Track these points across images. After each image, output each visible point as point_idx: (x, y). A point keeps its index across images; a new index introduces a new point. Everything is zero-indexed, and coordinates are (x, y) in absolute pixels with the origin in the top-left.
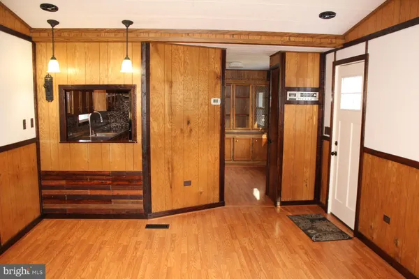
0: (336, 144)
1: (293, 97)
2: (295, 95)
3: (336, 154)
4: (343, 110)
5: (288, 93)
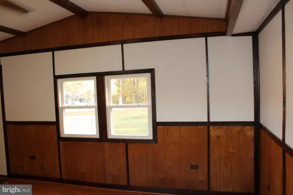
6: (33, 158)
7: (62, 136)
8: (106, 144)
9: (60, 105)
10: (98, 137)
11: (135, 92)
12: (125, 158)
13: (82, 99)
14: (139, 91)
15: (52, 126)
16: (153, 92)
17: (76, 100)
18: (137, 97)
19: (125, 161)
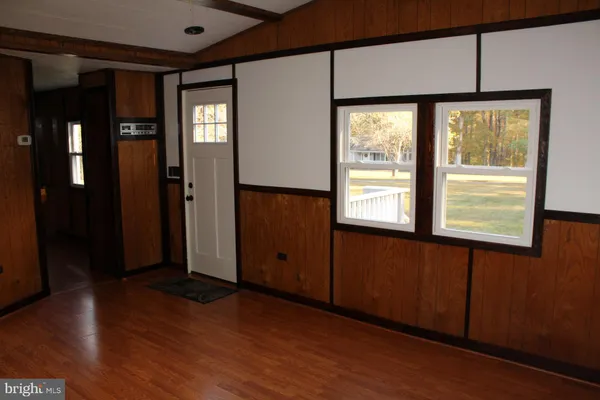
0: (191, 185)
1: (126, 131)
2: (129, 128)
3: (190, 198)
4: (196, 143)
5: (122, 125)
6: (282, 257)
7: (340, 220)
8: (428, 247)
9: (341, 159)
10: (412, 229)
11: (491, 146)
12: (465, 281)
13: (378, 154)
14: (500, 144)
15: (322, 199)
16: (544, 143)
17: (366, 155)
18: (495, 156)
19: (465, 288)
